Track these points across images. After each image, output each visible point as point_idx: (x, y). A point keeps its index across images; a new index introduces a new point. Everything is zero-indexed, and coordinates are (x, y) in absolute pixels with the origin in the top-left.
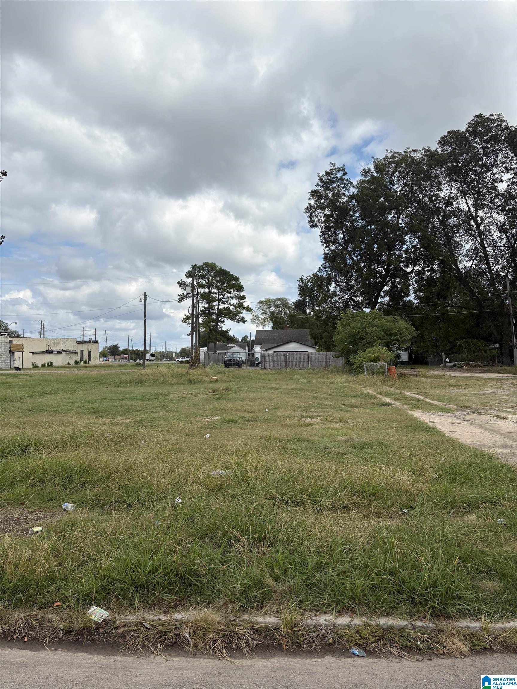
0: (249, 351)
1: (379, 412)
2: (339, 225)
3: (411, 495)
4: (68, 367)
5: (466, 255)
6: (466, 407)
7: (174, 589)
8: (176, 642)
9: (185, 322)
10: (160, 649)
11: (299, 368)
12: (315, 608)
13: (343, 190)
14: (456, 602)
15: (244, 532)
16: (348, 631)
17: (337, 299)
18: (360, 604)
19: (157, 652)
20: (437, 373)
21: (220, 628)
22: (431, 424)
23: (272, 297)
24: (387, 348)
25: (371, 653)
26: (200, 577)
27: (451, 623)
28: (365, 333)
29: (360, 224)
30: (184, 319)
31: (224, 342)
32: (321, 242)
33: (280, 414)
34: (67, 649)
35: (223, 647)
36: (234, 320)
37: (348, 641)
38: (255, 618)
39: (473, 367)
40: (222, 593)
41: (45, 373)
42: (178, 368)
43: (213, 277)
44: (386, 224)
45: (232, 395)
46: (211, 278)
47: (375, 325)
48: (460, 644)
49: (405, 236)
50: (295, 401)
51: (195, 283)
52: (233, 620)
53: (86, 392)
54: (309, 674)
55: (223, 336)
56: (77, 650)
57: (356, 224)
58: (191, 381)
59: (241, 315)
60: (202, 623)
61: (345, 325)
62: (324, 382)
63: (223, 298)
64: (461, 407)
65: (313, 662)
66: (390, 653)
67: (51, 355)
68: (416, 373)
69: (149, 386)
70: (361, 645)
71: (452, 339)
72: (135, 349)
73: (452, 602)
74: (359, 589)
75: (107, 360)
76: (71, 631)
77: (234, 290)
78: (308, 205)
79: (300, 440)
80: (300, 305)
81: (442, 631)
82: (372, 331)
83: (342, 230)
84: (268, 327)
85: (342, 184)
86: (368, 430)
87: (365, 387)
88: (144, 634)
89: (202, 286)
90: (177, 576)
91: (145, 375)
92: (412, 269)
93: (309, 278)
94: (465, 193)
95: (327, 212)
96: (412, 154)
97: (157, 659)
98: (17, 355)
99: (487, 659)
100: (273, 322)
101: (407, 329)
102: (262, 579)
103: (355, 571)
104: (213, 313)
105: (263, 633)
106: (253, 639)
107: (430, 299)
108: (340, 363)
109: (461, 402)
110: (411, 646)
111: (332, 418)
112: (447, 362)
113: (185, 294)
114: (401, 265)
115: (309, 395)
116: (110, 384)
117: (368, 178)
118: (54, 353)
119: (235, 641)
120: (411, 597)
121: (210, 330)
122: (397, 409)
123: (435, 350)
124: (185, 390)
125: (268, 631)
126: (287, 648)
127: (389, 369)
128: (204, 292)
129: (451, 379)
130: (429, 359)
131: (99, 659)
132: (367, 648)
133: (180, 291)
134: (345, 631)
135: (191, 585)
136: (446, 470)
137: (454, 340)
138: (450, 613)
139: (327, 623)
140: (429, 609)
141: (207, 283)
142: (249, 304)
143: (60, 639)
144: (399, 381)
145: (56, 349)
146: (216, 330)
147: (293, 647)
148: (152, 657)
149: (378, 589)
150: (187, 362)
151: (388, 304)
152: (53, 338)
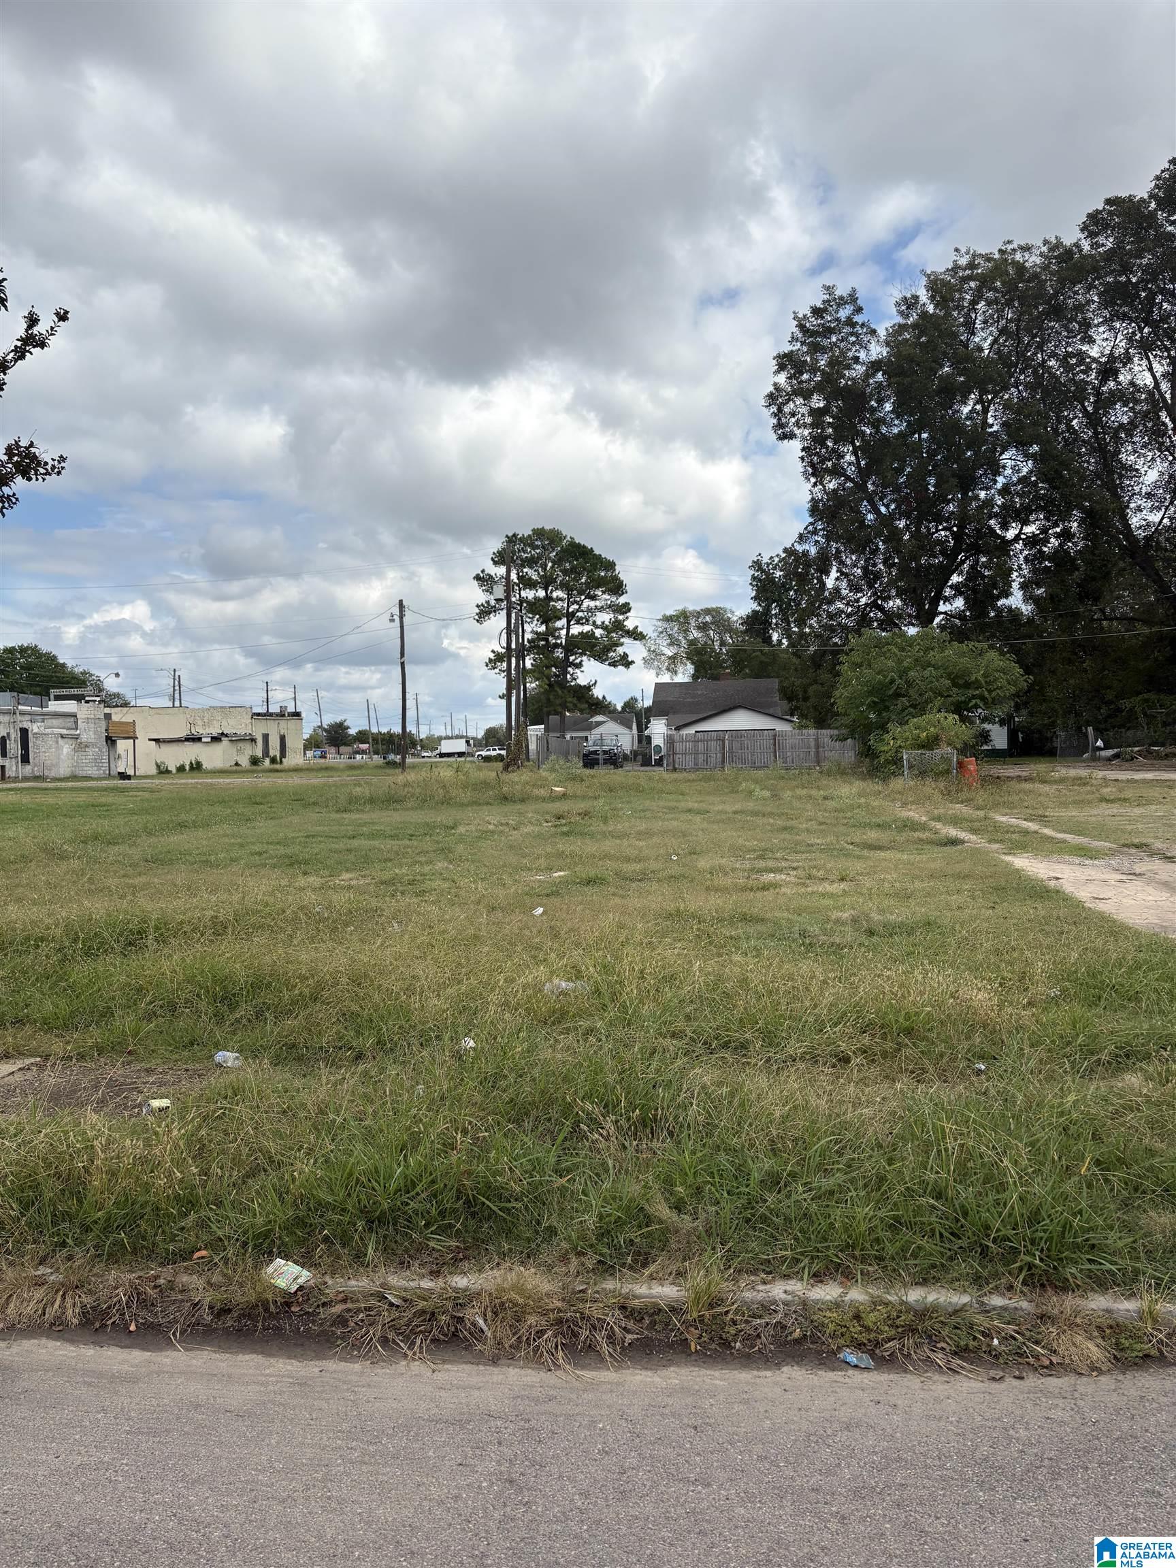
0: (640, 729)
1: (934, 859)
2: (845, 433)
3: (993, 1032)
4: (236, 772)
5: (1149, 496)
6: (1137, 846)
7: (451, 1226)
8: (454, 1335)
9: (494, 668)
10: (421, 1348)
11: (754, 767)
12: (763, 1267)
13: (854, 349)
14: (1082, 1256)
15: (609, 1107)
16: (835, 1315)
17: (842, 606)
18: (863, 1260)
19: (415, 1354)
20: (1073, 773)
21: (551, 1306)
22: (1052, 883)
23: (691, 608)
24: (957, 717)
25: (885, 1362)
26: (510, 1202)
27: (1070, 1302)
28: (907, 682)
29: (896, 431)
30: (490, 660)
31: (582, 711)
32: (805, 473)
33: (703, 863)
34: (220, 1347)
35: (557, 1346)
36: (605, 660)
37: (834, 1336)
38: (630, 1286)
39: (1161, 758)
40: (556, 1234)
41: (184, 784)
42: (480, 769)
43: (554, 563)
44: (956, 426)
45: (596, 826)
46: (550, 564)
47: (929, 665)
48: (1090, 1346)
49: (1000, 455)
50: (739, 837)
51: (514, 576)
52: (580, 1291)
53: (273, 822)
54: (746, 1402)
55: (579, 699)
56: (244, 1349)
57: (884, 430)
58: (506, 798)
59: (620, 650)
60: (514, 1296)
61: (860, 665)
62: (810, 796)
63: (578, 611)
64: (1124, 845)
65: (755, 1377)
66: (929, 1362)
67: (198, 746)
68: (1024, 774)
69: (412, 809)
70: (864, 1344)
71: (1110, 695)
72: (384, 730)
73: (1073, 1256)
74: (864, 1227)
75: (323, 757)
76: (230, 1311)
77: (604, 592)
78: (772, 389)
79: (746, 919)
80: (757, 624)
81: (1049, 1318)
82: (923, 679)
83: (853, 444)
84: (684, 674)
85: (852, 334)
86: (904, 896)
87: (904, 804)
88: (386, 1317)
89: (530, 584)
90: (458, 1199)
91: (405, 786)
92: (1017, 532)
93: (776, 560)
94: (1145, 347)
95: (818, 402)
96: (1018, 257)
97: (412, 1368)
98: (123, 745)
99: (1149, 1378)
100: (693, 663)
101: (1004, 671)
102: (647, 1207)
103: (856, 1189)
104: (556, 646)
105: (646, 1318)
106: (625, 1329)
107: (1059, 601)
108: (847, 752)
109: (1127, 836)
110: (978, 1348)
111: (822, 872)
112: (1099, 749)
113: (493, 603)
114: (992, 522)
115: (772, 825)
116: (327, 806)
117: (913, 318)
118: (204, 740)
119: (584, 1333)
120: (981, 1245)
121: (550, 685)
122: (976, 852)
123: (1071, 722)
124: (492, 817)
125: (657, 1314)
126: (699, 1347)
127: (960, 764)
128: (535, 598)
129: (1106, 786)
130: (1058, 743)
131: (289, 1367)
132: (877, 1351)
133: (480, 596)
134: (828, 1314)
135: (490, 1217)
136: (1077, 979)
137: (1116, 697)
138: (1067, 1280)
139: (789, 1298)
140: (1021, 1269)
141: (541, 577)
142: (637, 623)
143: (206, 1325)
144: (985, 790)
145: (208, 731)
146: (563, 684)
147: (713, 1346)
148: (404, 1363)
149: (907, 1228)
150: (499, 758)
151: (960, 615)
152: (200, 707)
